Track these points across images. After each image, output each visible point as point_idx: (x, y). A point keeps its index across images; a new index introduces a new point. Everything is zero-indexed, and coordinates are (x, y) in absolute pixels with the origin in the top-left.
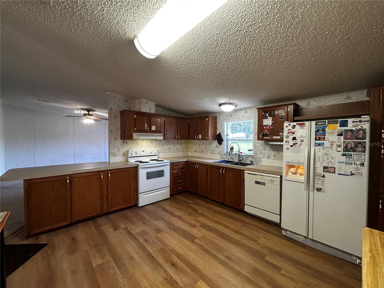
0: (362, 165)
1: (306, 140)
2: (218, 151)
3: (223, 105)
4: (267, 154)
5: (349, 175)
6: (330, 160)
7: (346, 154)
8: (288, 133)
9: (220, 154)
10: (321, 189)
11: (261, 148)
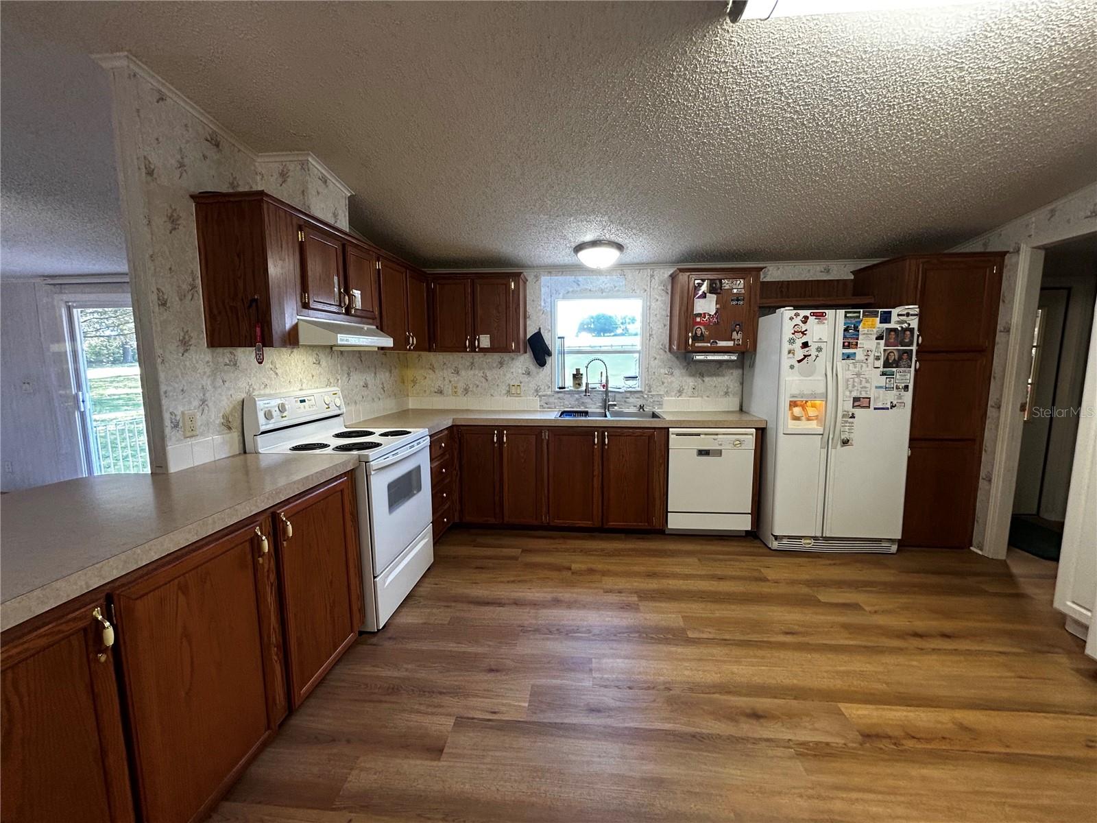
0: (906, 388)
1: (827, 349)
2: (533, 386)
3: (588, 248)
4: (676, 386)
5: (888, 409)
6: (864, 384)
7: (886, 372)
8: (793, 334)
9: (539, 394)
10: (848, 441)
11: (662, 371)
